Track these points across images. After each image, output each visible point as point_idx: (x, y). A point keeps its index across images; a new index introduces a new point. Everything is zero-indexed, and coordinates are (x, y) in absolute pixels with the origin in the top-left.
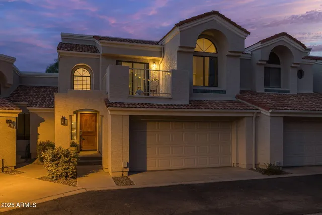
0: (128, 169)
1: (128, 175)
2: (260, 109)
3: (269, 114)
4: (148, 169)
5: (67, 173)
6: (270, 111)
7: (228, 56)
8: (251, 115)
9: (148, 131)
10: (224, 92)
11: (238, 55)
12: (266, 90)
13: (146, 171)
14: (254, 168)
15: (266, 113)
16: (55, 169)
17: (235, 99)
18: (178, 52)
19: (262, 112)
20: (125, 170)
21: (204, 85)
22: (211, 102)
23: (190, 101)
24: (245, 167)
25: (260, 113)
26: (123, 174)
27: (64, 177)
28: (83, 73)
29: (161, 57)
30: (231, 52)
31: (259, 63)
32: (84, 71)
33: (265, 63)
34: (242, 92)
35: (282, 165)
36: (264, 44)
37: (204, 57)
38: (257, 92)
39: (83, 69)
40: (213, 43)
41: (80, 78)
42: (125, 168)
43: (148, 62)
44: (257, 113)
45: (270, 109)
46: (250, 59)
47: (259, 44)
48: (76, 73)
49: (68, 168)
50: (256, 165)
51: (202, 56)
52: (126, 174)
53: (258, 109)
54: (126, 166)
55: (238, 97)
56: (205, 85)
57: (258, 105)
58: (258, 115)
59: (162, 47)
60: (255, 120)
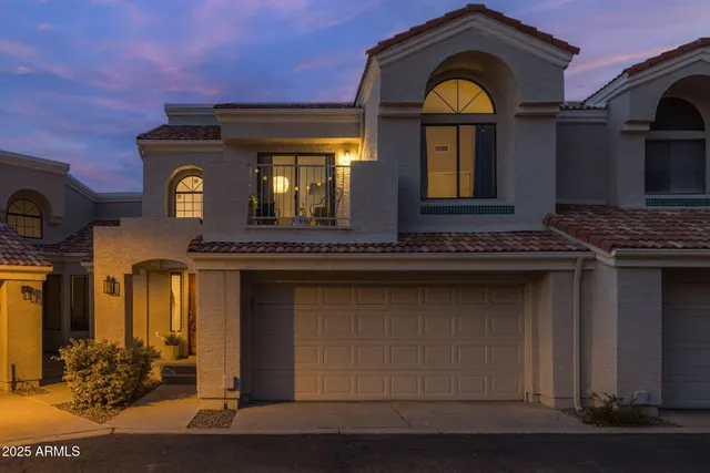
0: (237, 394)
1: (239, 408)
2: (593, 248)
3: (612, 262)
4: (298, 397)
5: (103, 395)
6: (614, 253)
7: (518, 116)
8: (569, 266)
9: (296, 307)
10: (509, 210)
11: (551, 112)
12: (649, 203)
13: (291, 401)
14: (578, 408)
15: (606, 258)
16: (80, 385)
17: (541, 228)
18: (382, 117)
19: (598, 257)
20: (230, 395)
21: (458, 198)
22: (460, 237)
23: (401, 236)
24: (550, 403)
25: (594, 260)
26: (226, 406)
27: (98, 405)
28: (195, 185)
29: (358, 137)
30: (524, 105)
31: (627, 128)
32: (196, 181)
33: (647, 128)
34: (560, 208)
35: (660, 403)
36: (639, 75)
37: (458, 125)
38: (623, 207)
39: (195, 178)
40: (484, 89)
41: (189, 197)
42: (230, 390)
43: (332, 151)
44: (585, 260)
45: (614, 246)
46: (603, 120)
47: (625, 79)
48: (180, 187)
49: (107, 385)
50: (583, 399)
51: (454, 125)
52: (233, 405)
53: (588, 250)
54: (232, 386)
55: (548, 220)
56: (461, 195)
57: (587, 238)
58: (590, 266)
59: (361, 111)
60: (581, 280)
